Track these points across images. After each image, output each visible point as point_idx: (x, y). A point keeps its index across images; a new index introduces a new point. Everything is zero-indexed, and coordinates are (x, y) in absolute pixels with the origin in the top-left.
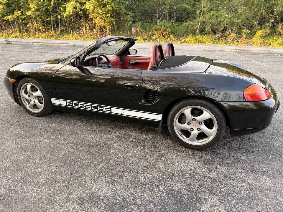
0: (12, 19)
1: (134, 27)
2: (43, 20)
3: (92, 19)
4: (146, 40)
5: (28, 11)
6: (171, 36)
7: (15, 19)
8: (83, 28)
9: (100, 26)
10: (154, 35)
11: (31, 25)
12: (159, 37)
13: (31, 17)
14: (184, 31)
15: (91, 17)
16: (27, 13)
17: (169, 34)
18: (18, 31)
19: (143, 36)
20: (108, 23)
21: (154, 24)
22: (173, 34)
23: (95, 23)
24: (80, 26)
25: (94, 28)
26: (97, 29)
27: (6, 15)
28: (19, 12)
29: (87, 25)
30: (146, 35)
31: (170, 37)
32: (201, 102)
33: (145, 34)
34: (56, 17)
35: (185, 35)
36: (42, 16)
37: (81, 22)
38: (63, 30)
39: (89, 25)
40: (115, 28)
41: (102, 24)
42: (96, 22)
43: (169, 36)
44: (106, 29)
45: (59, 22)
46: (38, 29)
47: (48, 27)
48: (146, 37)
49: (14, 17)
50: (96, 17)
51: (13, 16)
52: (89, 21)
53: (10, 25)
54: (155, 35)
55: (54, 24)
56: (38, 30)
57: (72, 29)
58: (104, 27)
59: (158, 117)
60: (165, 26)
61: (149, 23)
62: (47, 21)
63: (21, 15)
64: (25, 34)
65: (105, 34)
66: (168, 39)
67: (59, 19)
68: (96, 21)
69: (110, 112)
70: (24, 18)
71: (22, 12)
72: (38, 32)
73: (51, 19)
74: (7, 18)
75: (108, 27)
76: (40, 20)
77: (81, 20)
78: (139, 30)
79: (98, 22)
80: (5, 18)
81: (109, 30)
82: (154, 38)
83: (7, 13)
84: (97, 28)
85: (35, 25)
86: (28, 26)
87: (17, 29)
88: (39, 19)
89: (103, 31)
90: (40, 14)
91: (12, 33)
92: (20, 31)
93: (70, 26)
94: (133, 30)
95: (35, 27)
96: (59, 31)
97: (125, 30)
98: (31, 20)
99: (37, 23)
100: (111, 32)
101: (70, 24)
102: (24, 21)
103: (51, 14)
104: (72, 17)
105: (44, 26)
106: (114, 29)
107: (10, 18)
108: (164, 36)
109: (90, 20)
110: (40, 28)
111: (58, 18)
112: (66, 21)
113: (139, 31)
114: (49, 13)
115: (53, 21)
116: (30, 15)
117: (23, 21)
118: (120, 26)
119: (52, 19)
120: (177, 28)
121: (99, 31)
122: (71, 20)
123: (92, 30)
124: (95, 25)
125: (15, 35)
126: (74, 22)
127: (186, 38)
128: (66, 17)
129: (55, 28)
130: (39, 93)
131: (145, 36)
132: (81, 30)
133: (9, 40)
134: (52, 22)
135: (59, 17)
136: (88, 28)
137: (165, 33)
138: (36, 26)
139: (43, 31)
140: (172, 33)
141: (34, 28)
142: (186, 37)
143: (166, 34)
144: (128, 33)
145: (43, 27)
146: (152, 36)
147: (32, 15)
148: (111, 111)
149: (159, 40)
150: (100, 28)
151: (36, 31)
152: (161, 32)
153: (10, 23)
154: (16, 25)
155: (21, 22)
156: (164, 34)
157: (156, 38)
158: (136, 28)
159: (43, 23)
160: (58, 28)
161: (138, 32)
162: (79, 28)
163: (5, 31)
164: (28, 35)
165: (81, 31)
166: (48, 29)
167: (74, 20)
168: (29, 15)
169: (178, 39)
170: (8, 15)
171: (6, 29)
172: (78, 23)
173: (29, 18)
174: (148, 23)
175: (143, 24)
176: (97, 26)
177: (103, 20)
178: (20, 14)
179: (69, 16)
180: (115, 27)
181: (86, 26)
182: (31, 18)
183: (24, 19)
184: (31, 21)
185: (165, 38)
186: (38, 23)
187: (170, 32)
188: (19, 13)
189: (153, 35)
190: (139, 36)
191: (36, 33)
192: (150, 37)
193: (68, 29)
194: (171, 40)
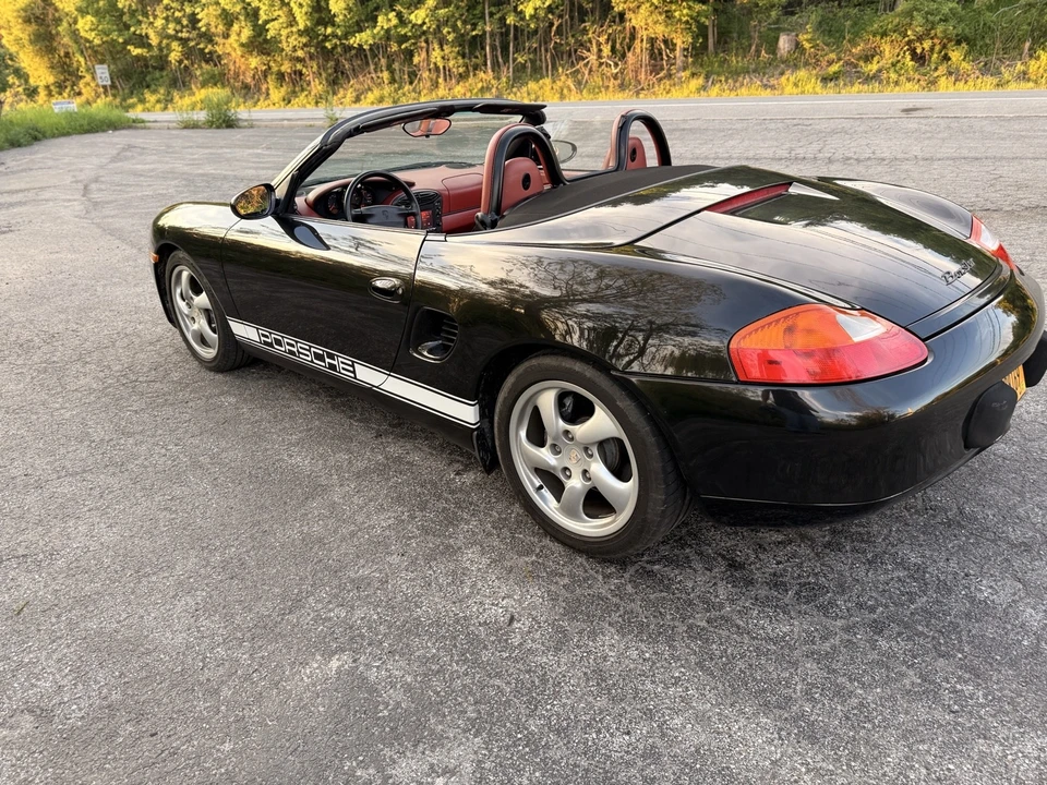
0: (371, 42)
1: (788, 31)
2: (462, 35)
3: (622, 15)
4: (837, 78)
5: (417, 9)
6: (956, 55)
7: (380, 39)
8: (589, 50)
9: (652, 41)
10: (873, 56)
11: (424, 55)
12: (893, 65)
13: (425, 28)
14: (1025, 27)
15: (621, 9)
16: (412, 17)
17: (944, 47)
18: (386, 82)
19: (824, 64)
20: (683, 26)
21: (881, 6)
22: (964, 45)
23: (634, 28)
24: (582, 45)
25: (629, 50)
26: (638, 50)
27: (356, 28)
28: (392, 15)
29: (602, 39)
30: (840, 59)
31: (949, 59)
32: (577, 369)
33: (833, 56)
34: (502, 19)
35: (1027, 45)
36: (459, 23)
37: (585, 31)
38: (524, 66)
39: (611, 39)
40: (711, 41)
41: (660, 30)
42: (637, 27)
43: (946, 58)
44: (673, 50)
45: (512, 35)
46: (444, 67)
47: (476, 57)
48: (835, 68)
49: (378, 33)
50: (638, 7)
51: (375, 31)
52: (614, 22)
53: (367, 64)
54: (876, 59)
55: (493, 48)
56: (445, 73)
57: (553, 57)
58: (665, 42)
59: (465, 412)
60: (927, 13)
61: (859, 5)
62: (473, 37)
63: (396, 27)
64: (406, 88)
65: (669, 70)
66: (936, 69)
67: (509, 25)
68: (637, 20)
69: (352, 375)
70: (405, 35)
71: (399, 15)
72: (445, 80)
73: (485, 32)
74: (355, 40)
75: (681, 40)
76: (450, 37)
77: (584, 21)
78: (807, 40)
79: (642, 24)
80: (351, 42)
81: (685, 49)
82: (873, 67)
83: (357, 23)
84: (640, 46)
85: (436, 55)
86: (416, 60)
87: (386, 75)
88: (449, 33)
89: (662, 59)
90: (453, 16)
91: (370, 89)
92: (393, 81)
93: (546, 51)
94: (784, 43)
95: (435, 64)
96: (508, 69)
97: (750, 46)
98: (423, 38)
99: (443, 50)
100: (690, 60)
101: (546, 43)
102: (403, 47)
103: (487, 11)
104: (553, 14)
105: (464, 57)
106: (705, 46)
107: (364, 38)
108: (920, 59)
109: (617, 19)
110: (451, 63)
111: (508, 22)
112: (536, 32)
113: (807, 45)
114: (480, 7)
115: (492, 34)
116: (424, 23)
117: (400, 46)
118: (730, 32)
119: (488, 29)
120: (990, 17)
121: (646, 57)
122: (552, 24)
123: (624, 56)
124: (633, 37)
125: (376, 93)
126: (559, 32)
127: (1033, 62)
128: (532, 17)
129: (498, 61)
130: (202, 299)
131: (830, 63)
132: (583, 59)
133: (338, 116)
134: (488, 41)
135: (510, 20)
136: (606, 50)
137: (927, 44)
138: (439, 59)
139: (460, 74)
140: (958, 43)
141: (432, 66)
142: (1031, 56)
143: (932, 49)
144: (759, 57)
145: (461, 61)
146: (862, 63)
147: (427, 20)
148: (354, 372)
149: (893, 76)
150: (652, 45)
151: (438, 77)
152: (909, 43)
153: (366, 56)
154: (383, 62)
155: (394, 47)
156: (919, 51)
157: (880, 71)
158: (797, 35)
159: (460, 45)
160: (506, 61)
161: (803, 51)
162: (576, 51)
163: (352, 82)
164: (414, 90)
165: (582, 63)
166: (476, 68)
167: (560, 26)
168: (419, 22)
169: (986, 69)
170: (361, 30)
171: (356, 76)
172: (573, 36)
173: (420, 32)
174: (856, 6)
175: (831, 15)
176: (642, 40)
177: (660, 13)
178: (395, 21)
179: (542, 13)
180: (710, 36)
181: (599, 44)
182: (424, 33)
183: (405, 38)
184: (427, 41)
185: (923, 65)
186: (445, 47)
187: (950, 40)
188: (389, 20)
189: (868, 59)
190: (806, 64)
191: (437, 83)
192: (856, 66)
193: (541, 60)
194: (950, 73)
